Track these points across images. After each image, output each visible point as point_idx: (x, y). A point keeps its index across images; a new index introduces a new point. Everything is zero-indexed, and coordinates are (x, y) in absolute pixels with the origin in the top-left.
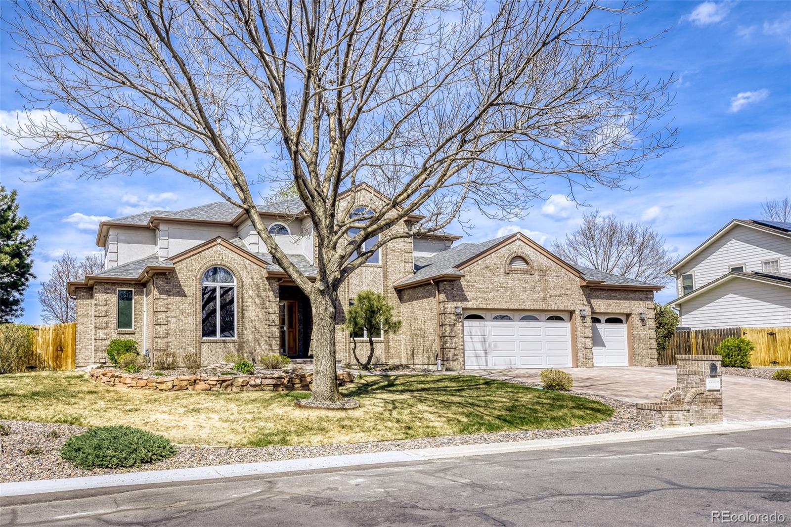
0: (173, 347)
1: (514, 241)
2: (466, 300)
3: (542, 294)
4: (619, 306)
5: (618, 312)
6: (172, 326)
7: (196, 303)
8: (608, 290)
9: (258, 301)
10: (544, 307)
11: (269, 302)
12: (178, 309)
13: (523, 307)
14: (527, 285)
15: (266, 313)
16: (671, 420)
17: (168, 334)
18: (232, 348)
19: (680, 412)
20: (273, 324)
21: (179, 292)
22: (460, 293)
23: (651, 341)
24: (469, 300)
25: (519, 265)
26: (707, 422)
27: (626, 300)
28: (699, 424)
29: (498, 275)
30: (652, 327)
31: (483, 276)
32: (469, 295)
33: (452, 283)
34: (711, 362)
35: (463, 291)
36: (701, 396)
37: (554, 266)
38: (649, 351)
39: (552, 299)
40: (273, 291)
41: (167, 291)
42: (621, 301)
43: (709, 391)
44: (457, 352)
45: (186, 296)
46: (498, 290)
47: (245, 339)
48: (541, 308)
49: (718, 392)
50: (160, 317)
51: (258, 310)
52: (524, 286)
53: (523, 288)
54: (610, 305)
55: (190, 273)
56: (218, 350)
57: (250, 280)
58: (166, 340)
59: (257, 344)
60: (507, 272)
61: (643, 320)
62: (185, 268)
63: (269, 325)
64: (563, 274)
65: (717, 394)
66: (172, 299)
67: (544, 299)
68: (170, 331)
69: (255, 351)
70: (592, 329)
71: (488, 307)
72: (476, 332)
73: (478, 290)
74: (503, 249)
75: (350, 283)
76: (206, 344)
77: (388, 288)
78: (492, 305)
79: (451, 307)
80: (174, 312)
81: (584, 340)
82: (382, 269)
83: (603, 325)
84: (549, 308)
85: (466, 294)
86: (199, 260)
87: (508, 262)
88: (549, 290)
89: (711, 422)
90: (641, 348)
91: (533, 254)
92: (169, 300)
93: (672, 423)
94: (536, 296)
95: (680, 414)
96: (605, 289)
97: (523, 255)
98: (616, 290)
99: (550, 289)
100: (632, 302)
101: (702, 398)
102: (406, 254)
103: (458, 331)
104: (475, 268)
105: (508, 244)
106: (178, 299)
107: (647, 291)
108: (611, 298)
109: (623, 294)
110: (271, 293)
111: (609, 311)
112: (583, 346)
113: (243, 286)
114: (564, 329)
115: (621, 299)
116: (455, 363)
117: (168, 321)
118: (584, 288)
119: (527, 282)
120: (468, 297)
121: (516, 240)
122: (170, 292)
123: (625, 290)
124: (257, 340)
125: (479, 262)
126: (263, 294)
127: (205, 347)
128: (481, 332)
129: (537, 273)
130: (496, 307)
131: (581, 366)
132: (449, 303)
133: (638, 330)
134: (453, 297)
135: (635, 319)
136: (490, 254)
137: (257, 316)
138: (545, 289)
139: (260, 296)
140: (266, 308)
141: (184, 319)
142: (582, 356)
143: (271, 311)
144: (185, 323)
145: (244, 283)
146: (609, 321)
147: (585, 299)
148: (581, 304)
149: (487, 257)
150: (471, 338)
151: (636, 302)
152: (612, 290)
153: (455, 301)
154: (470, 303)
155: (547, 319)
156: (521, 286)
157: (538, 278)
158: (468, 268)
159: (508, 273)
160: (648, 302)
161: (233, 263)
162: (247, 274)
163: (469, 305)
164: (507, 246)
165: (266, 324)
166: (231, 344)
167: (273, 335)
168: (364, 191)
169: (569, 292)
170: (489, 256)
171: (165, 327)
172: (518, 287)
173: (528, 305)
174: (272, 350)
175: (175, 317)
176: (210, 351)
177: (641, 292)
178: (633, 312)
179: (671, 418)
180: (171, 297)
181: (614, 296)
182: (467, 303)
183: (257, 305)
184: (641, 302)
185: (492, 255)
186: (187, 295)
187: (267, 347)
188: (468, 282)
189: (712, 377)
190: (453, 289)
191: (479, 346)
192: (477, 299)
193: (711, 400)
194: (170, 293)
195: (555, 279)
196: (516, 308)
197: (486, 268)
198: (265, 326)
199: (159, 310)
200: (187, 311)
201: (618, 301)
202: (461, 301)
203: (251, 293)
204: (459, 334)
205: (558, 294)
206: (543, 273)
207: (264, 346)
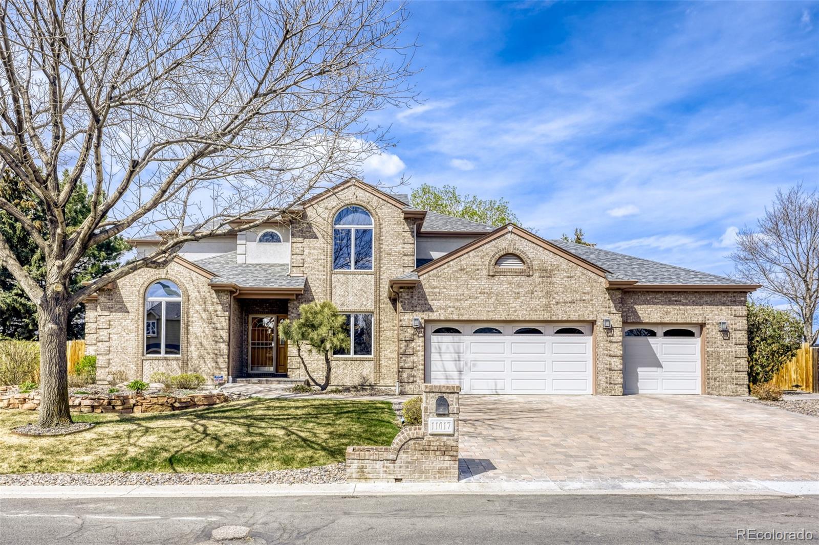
0: (114, 364)
1: (503, 235)
2: (430, 309)
3: (544, 301)
4: (684, 314)
5: (682, 321)
6: (114, 343)
7: (138, 319)
8: (666, 292)
9: (204, 315)
10: (546, 316)
11: (217, 316)
12: (120, 325)
13: (513, 318)
14: (521, 290)
15: (213, 328)
16: (363, 472)
17: (109, 351)
18: (175, 365)
19: (378, 462)
20: (221, 340)
21: (121, 308)
22: (422, 302)
23: (738, 361)
24: (435, 310)
25: (512, 265)
26: (426, 478)
27: (697, 304)
28: (413, 480)
29: (477, 279)
30: (741, 342)
31: (456, 280)
32: (435, 304)
33: (411, 290)
34: (440, 395)
35: (426, 299)
36: (419, 441)
37: (564, 264)
38: (734, 375)
39: (559, 306)
40: (222, 305)
41: (109, 308)
42: (688, 307)
43: (432, 435)
44: (414, 372)
45: (128, 312)
46: (477, 298)
47: (190, 356)
48: (541, 318)
49: (452, 438)
50: (101, 333)
51: (205, 325)
52: (517, 291)
53: (515, 293)
54: (668, 313)
55: (134, 289)
56: (160, 368)
57: (197, 294)
58: (107, 357)
59: (202, 361)
60: (491, 274)
61: (725, 332)
62: (128, 284)
63: (217, 342)
64: (579, 274)
65: (448, 440)
66: (114, 316)
67: (547, 307)
68: (111, 348)
69: (200, 369)
70: (622, 345)
71: (461, 318)
72: (448, 348)
73: (448, 298)
74: (487, 246)
75: (333, 293)
76: (148, 362)
77: (381, 298)
78: (468, 316)
79: (408, 319)
80: (115, 329)
81: (609, 359)
82: (373, 276)
83: (660, 339)
84: (554, 318)
85: (430, 302)
86: (143, 274)
87: (493, 262)
88: (555, 296)
89: (435, 478)
90: (723, 371)
91: (532, 250)
92: (111, 316)
93: (362, 475)
94: (535, 303)
95: (379, 465)
96: (661, 292)
97: (517, 252)
98: (679, 292)
99: (557, 293)
100: (708, 308)
101: (419, 444)
102: (405, 257)
103: (418, 348)
104: (445, 271)
105: (495, 239)
106: (120, 315)
107: (734, 292)
108: (670, 303)
109: (692, 298)
110: (219, 308)
111: (666, 320)
112: (608, 366)
113: (189, 300)
114: (583, 345)
115: (687, 304)
116: (411, 386)
117: (109, 338)
118: (611, 292)
119: (522, 286)
120: (433, 307)
121: (507, 233)
122: (112, 308)
123: (696, 292)
124: (201, 357)
125: (451, 263)
126: (211, 308)
127: (146, 363)
128: (454, 350)
129: (537, 274)
130: (472, 318)
131: (601, 394)
132: (406, 315)
133: (716, 345)
134: (412, 307)
135: (712, 332)
136: (467, 253)
137: (204, 332)
138: (549, 294)
139: (208, 311)
140: (214, 324)
141: (125, 335)
142: (604, 379)
143: (219, 326)
144: (127, 340)
145: (190, 298)
146: (668, 334)
147: (612, 305)
148: (606, 312)
149: (462, 257)
150: (440, 355)
151: (714, 308)
152: (672, 293)
153: (415, 311)
154: (435, 314)
155: (556, 333)
156: (511, 291)
157: (538, 280)
158: (435, 271)
159: (493, 276)
160: (735, 308)
161: (179, 277)
162: (194, 287)
163: (434, 316)
164: (493, 242)
165: (213, 341)
166: (175, 362)
167: (220, 352)
168: (353, 187)
169: (587, 297)
170: (466, 255)
171: (107, 344)
172: (507, 293)
173: (522, 315)
174: (220, 368)
175: (117, 334)
176: (152, 369)
177: (723, 294)
178: (707, 322)
179: (362, 470)
180: (114, 314)
181: (676, 301)
182: (431, 314)
183: (204, 320)
184: (723, 308)
185: (471, 254)
186: (130, 311)
187: (214, 365)
188: (434, 288)
189: (439, 415)
190: (412, 297)
191: (451, 366)
192: (445, 310)
193: (436, 448)
194: (112, 310)
195: (566, 282)
196: (503, 318)
197: (461, 270)
198: (213, 343)
199: (100, 327)
200: (129, 328)
201: (682, 307)
202: (423, 311)
203: (197, 307)
204: (419, 351)
205: (569, 300)
206: (547, 273)
207: (211, 364)
